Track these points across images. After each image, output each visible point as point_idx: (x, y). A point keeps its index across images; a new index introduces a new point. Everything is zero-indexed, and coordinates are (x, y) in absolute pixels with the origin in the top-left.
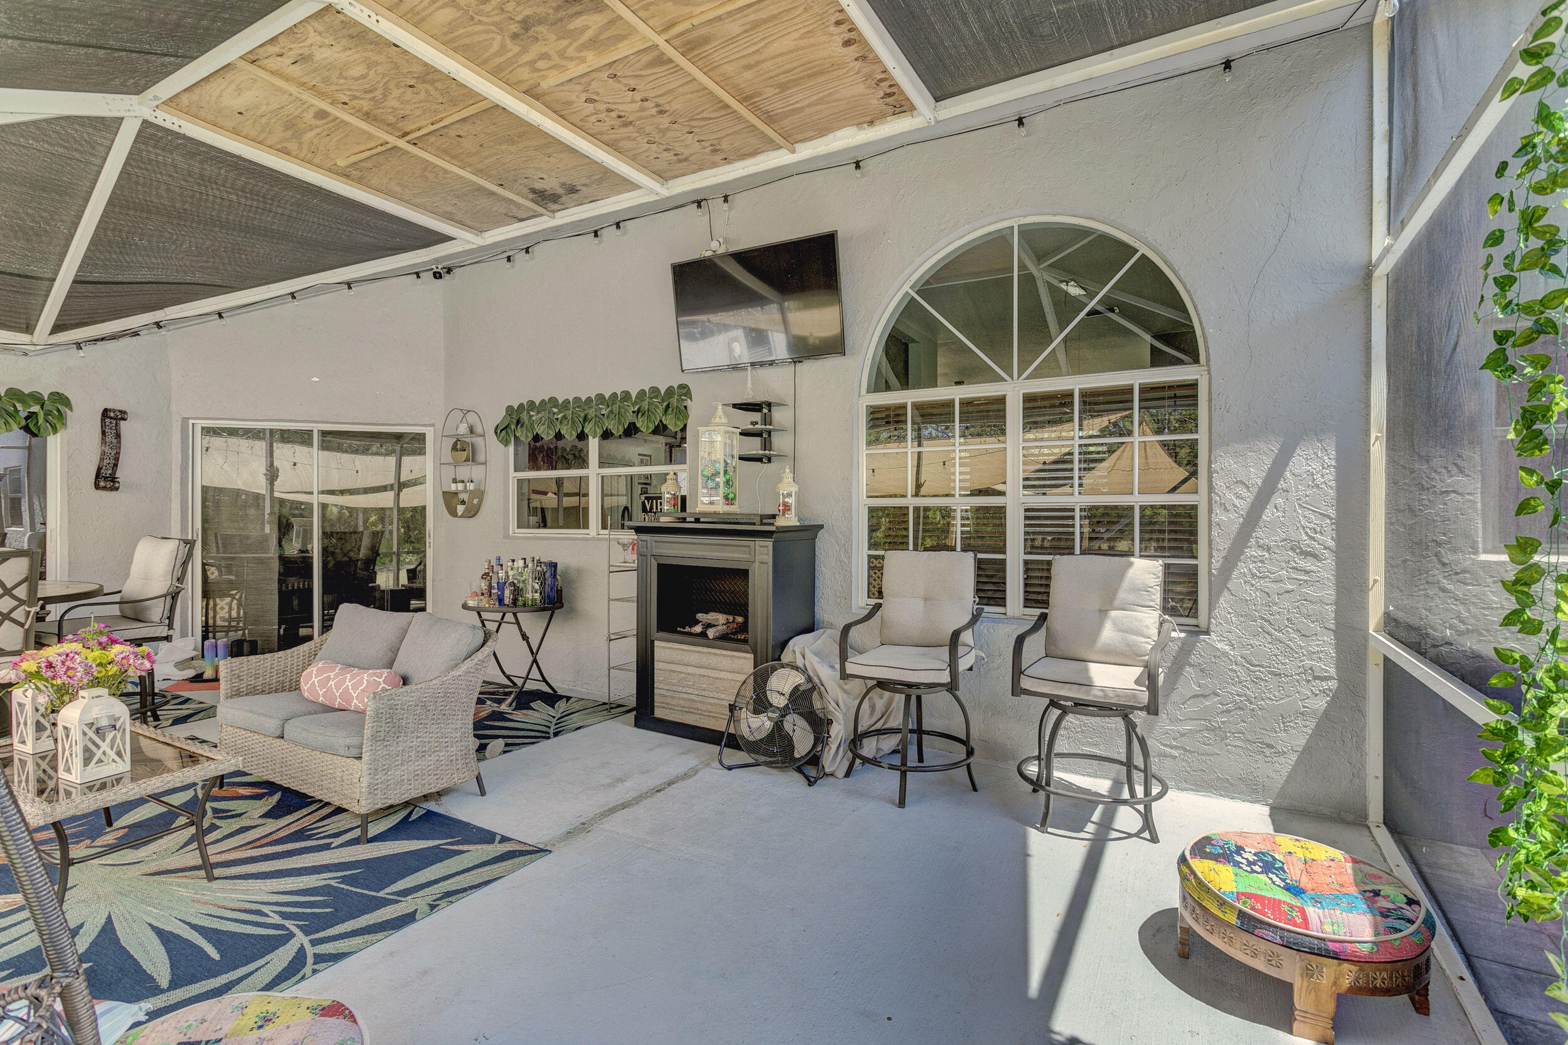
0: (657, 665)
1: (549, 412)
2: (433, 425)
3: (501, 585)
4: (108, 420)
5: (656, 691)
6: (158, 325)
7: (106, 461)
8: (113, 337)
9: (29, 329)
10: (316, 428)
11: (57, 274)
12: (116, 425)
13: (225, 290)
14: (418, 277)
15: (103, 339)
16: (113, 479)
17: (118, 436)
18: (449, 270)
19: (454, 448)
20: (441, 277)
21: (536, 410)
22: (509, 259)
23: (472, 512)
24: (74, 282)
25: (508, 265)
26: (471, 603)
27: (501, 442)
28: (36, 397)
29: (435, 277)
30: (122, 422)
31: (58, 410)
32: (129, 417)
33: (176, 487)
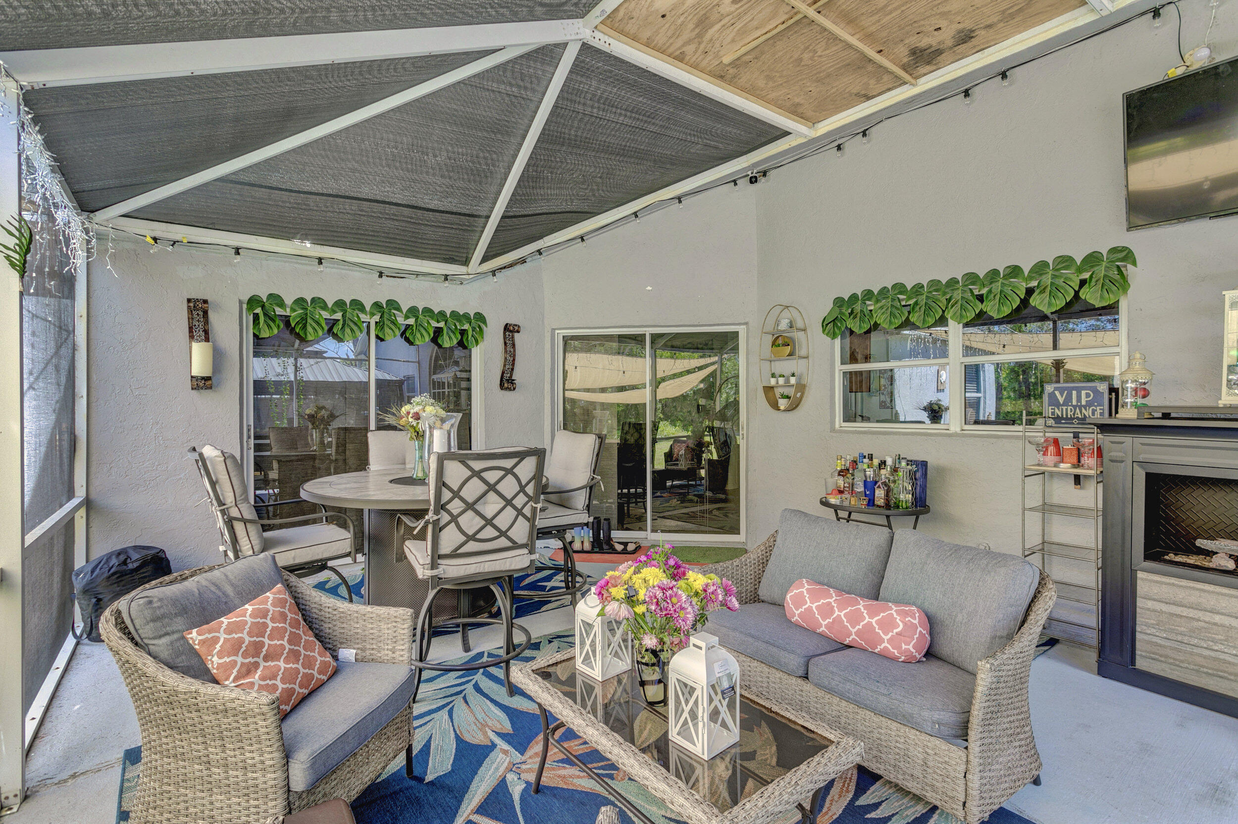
0: (1140, 602)
1: (893, 300)
2: (746, 324)
3: (869, 485)
4: (507, 333)
5: (1139, 636)
6: (539, 252)
7: (507, 367)
8: (511, 265)
9: (466, 262)
10: (648, 331)
11: (491, 212)
12: (513, 337)
13: (589, 215)
14: (736, 184)
15: (505, 268)
16: (511, 381)
17: (514, 345)
18: (765, 174)
19: (774, 344)
20: (756, 181)
21: (874, 299)
22: (839, 147)
23: (794, 406)
24: (503, 217)
25: (839, 154)
26: (833, 500)
27: (827, 335)
28: (466, 316)
29: (751, 182)
30: (516, 335)
31: (480, 327)
32: (522, 329)
33: (547, 387)
